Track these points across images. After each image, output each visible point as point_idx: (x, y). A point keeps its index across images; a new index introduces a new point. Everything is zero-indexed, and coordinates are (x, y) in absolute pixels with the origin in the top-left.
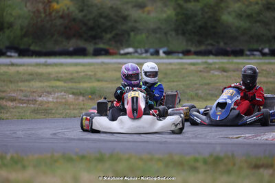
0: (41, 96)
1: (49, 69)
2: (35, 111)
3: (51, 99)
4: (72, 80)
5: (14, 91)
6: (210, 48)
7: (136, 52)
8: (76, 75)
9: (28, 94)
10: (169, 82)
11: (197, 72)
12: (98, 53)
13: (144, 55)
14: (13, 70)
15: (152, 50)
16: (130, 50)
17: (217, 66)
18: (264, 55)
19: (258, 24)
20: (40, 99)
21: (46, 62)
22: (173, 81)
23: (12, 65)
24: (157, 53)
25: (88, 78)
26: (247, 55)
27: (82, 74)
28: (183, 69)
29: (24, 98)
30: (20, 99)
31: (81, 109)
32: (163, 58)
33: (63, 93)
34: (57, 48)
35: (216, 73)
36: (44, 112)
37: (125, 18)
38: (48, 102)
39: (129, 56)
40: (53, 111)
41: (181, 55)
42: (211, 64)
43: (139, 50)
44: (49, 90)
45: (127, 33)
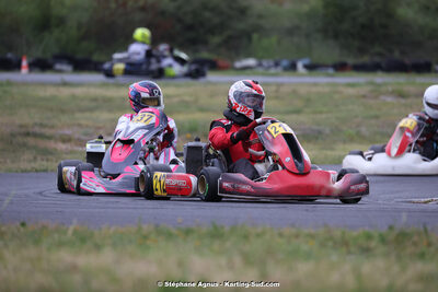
5: (69, 126)
6: (377, 59)
7: (260, 65)
9: (91, 131)
10: (315, 113)
11: (358, 97)
13: (273, 71)
15: (285, 63)
16: (251, 62)
17: (390, 89)
22: (321, 112)
24: (293, 67)
25: (185, 106)
26: (436, 72)
27: (176, 100)
28: (335, 92)
29: (85, 137)
30: (79, 140)
32: (302, 75)
35: (389, 99)
37: (243, 11)
39: (248, 71)
41: (331, 71)
42: (379, 85)
43: (265, 63)
45: (247, 35)
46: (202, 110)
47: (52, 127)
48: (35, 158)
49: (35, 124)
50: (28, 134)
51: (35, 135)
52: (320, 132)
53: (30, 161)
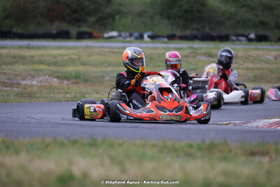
0: (24, 80)
1: (32, 52)
2: (19, 95)
3: (35, 83)
4: (56, 64)
6: (195, 32)
7: (120, 36)
8: (59, 58)
9: (12, 77)
10: (155, 66)
12: (81, 36)
13: (128, 39)
15: (136, 34)
16: (114, 34)
17: (203, 51)
18: (250, 40)
19: (244, 9)
20: (24, 82)
21: (29, 45)
25: (72, 61)
26: (233, 41)
27: (66, 58)
29: (8, 81)
30: (4, 82)
31: (66, 93)
32: (147, 42)
33: (47, 77)
34: (40, 31)
35: (203, 58)
36: (28, 96)
38: (32, 86)
39: (113, 40)
40: (37, 95)
41: (165, 40)
42: (196, 49)
43: (123, 34)
44: (33, 73)
45: (112, 16)
46: (83, 64)
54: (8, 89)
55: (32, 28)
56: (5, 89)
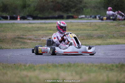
0: (42, 38)
1: (46, 25)
5: (31, 35)
7: (86, 17)
9: (37, 37)
10: (101, 30)
11: (113, 26)
12: (68, 18)
13: (90, 18)
14: (30, 26)
15: (93, 16)
16: (83, 16)
17: (123, 23)
20: (43, 39)
21: (45, 22)
22: (103, 30)
23: (30, 23)
24: (95, 17)
28: (107, 24)
29: (35, 39)
30: (33, 39)
34: (50, 16)
35: (123, 26)
37: (81, 2)
39: (83, 19)
42: (120, 22)
43: (87, 16)
44: (46, 34)
45: (82, 8)
47: (26, 36)
48: (21, 45)
49: (21, 35)
50: (19, 38)
51: (21, 38)
52: (103, 36)
53: (19, 45)
54: (35, 42)
55: (47, 15)
56: (34, 42)
